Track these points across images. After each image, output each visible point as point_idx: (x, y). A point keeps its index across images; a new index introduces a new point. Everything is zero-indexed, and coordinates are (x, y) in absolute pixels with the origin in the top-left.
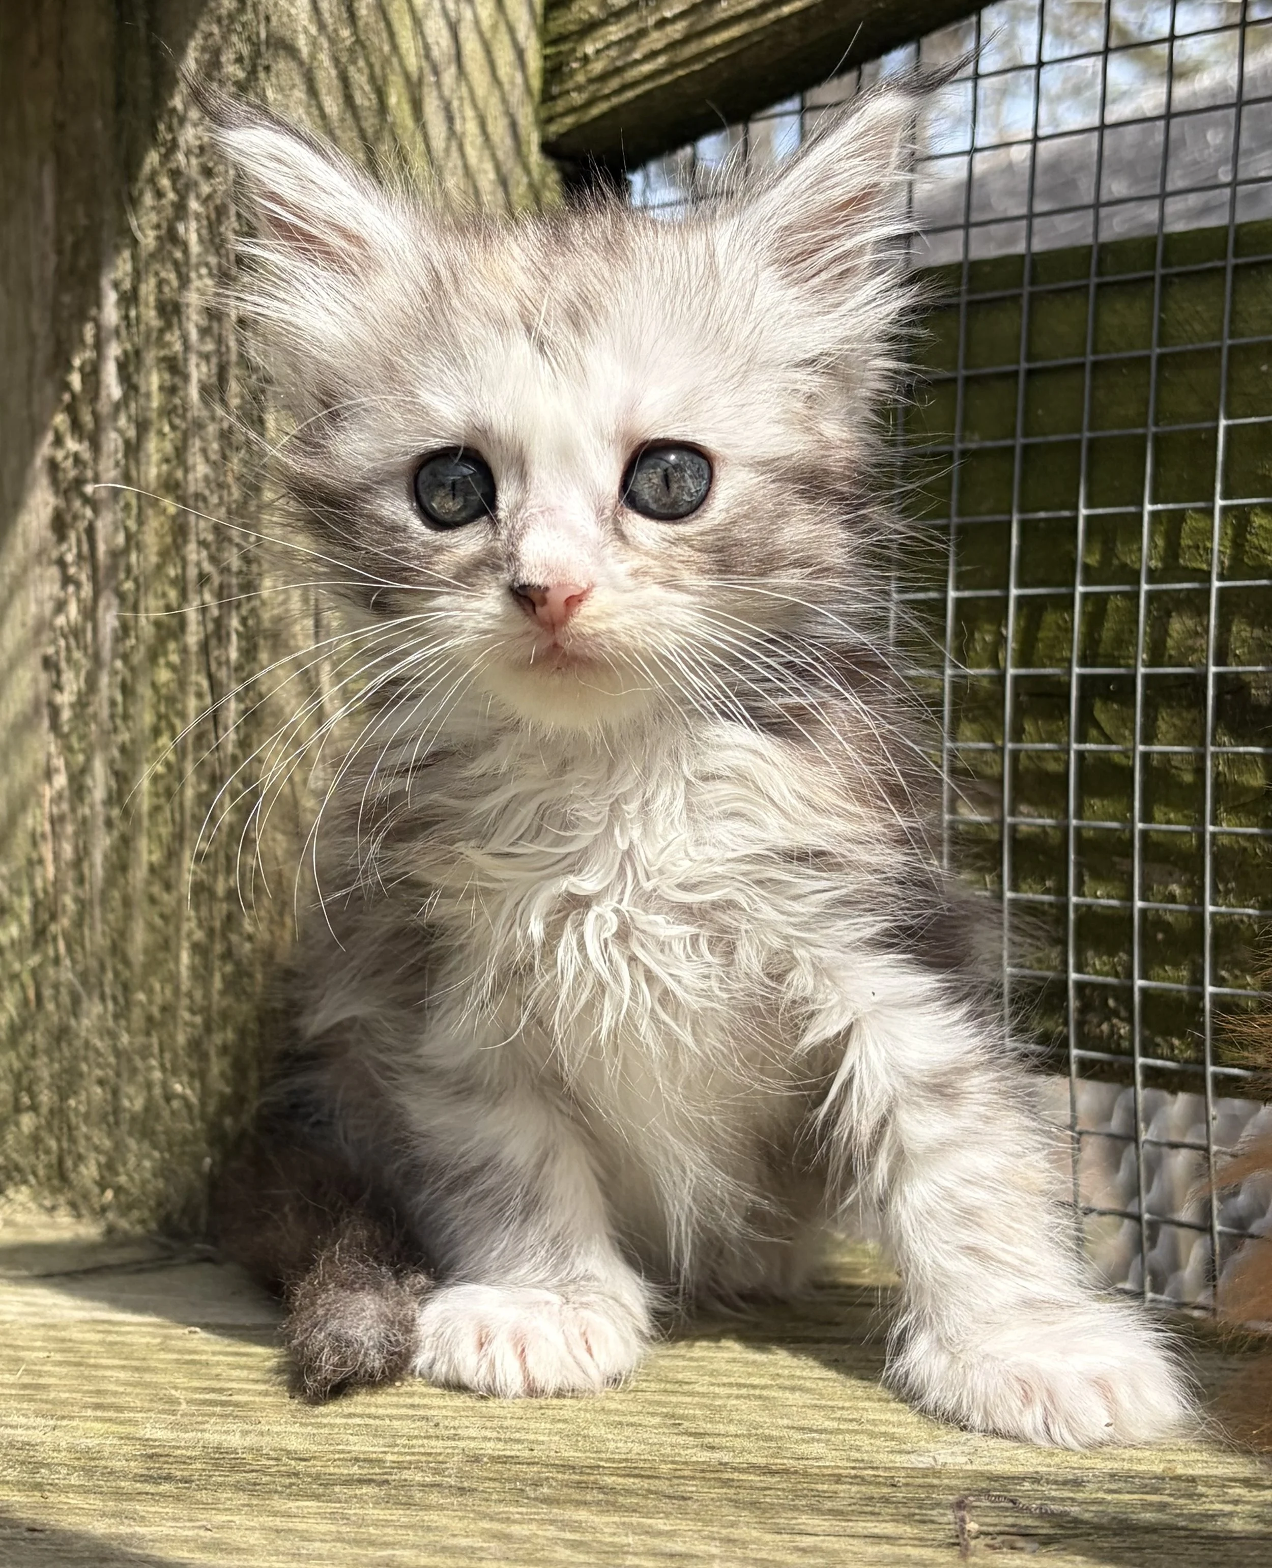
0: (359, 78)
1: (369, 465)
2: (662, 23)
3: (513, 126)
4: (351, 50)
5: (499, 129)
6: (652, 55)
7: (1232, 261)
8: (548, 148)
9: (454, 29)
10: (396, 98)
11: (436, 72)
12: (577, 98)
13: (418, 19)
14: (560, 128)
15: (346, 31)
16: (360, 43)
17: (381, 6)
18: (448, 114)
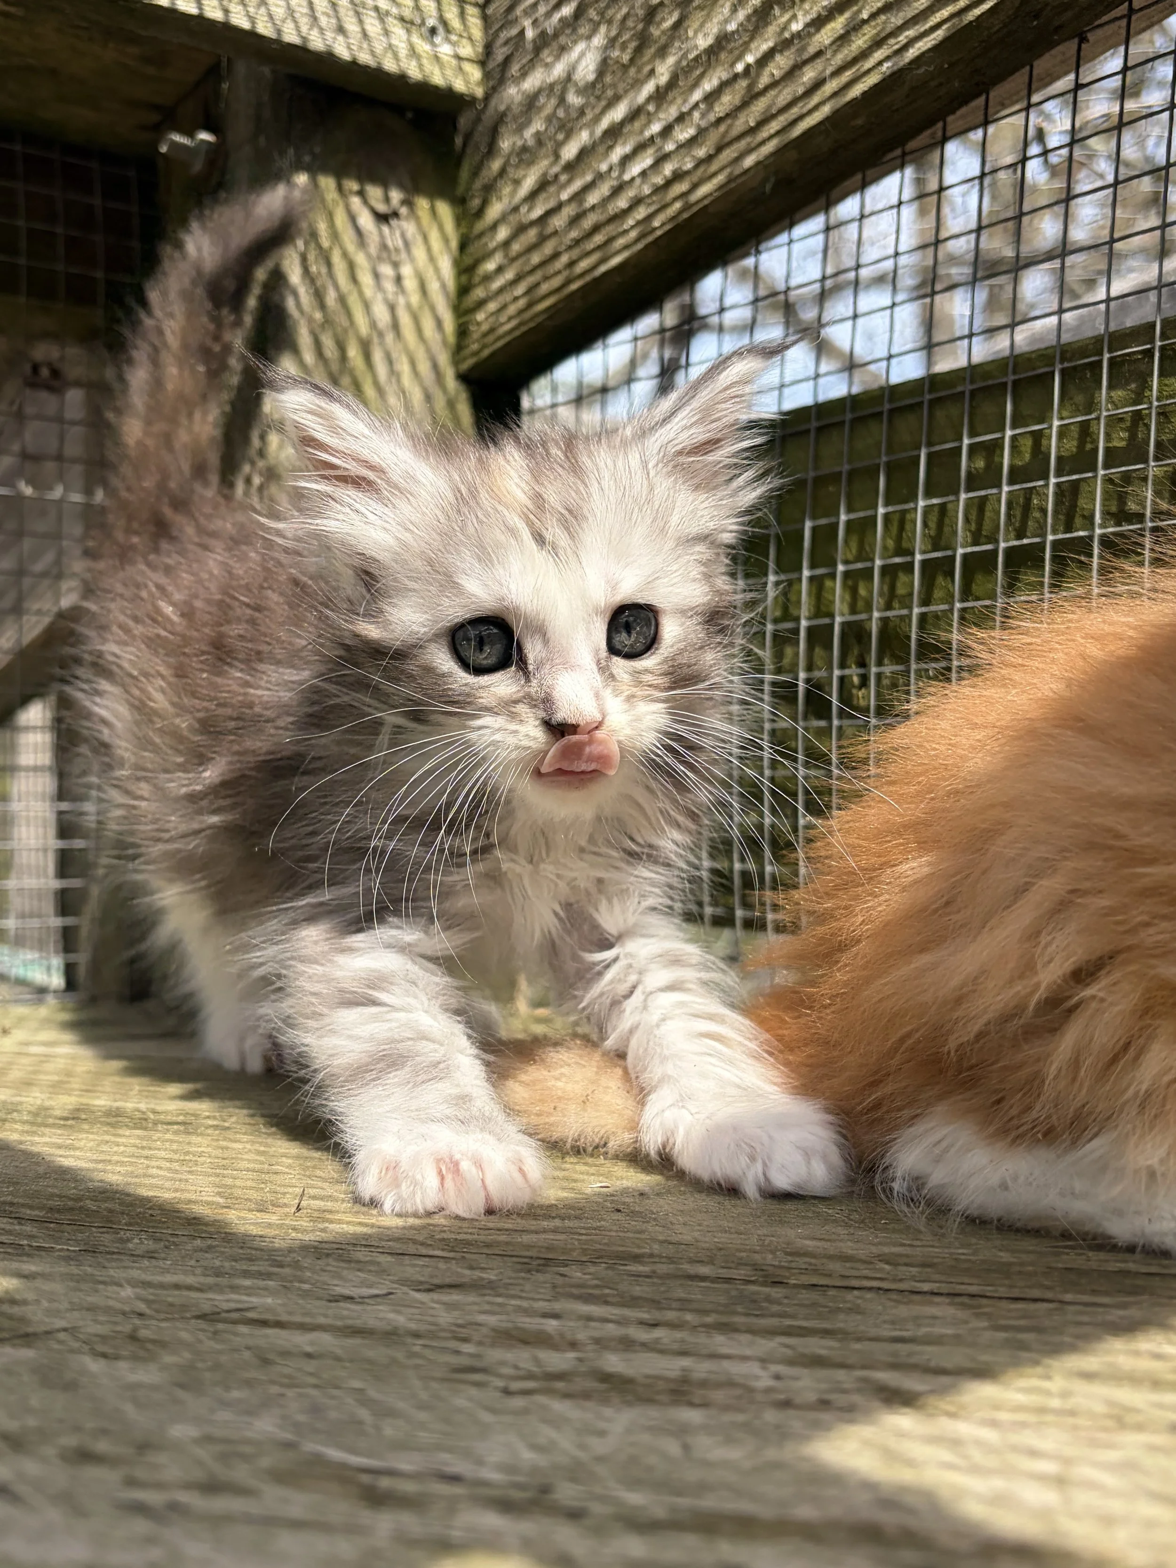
0: (328, 342)
1: (423, 630)
2: (516, 299)
3: (435, 367)
4: (322, 326)
5: (424, 367)
6: (510, 319)
7: (928, 397)
8: (464, 378)
9: (392, 308)
10: (353, 352)
11: (381, 335)
12: (475, 347)
13: (367, 306)
14: (465, 366)
15: (318, 315)
16: (328, 322)
17: (342, 300)
18: (390, 361)
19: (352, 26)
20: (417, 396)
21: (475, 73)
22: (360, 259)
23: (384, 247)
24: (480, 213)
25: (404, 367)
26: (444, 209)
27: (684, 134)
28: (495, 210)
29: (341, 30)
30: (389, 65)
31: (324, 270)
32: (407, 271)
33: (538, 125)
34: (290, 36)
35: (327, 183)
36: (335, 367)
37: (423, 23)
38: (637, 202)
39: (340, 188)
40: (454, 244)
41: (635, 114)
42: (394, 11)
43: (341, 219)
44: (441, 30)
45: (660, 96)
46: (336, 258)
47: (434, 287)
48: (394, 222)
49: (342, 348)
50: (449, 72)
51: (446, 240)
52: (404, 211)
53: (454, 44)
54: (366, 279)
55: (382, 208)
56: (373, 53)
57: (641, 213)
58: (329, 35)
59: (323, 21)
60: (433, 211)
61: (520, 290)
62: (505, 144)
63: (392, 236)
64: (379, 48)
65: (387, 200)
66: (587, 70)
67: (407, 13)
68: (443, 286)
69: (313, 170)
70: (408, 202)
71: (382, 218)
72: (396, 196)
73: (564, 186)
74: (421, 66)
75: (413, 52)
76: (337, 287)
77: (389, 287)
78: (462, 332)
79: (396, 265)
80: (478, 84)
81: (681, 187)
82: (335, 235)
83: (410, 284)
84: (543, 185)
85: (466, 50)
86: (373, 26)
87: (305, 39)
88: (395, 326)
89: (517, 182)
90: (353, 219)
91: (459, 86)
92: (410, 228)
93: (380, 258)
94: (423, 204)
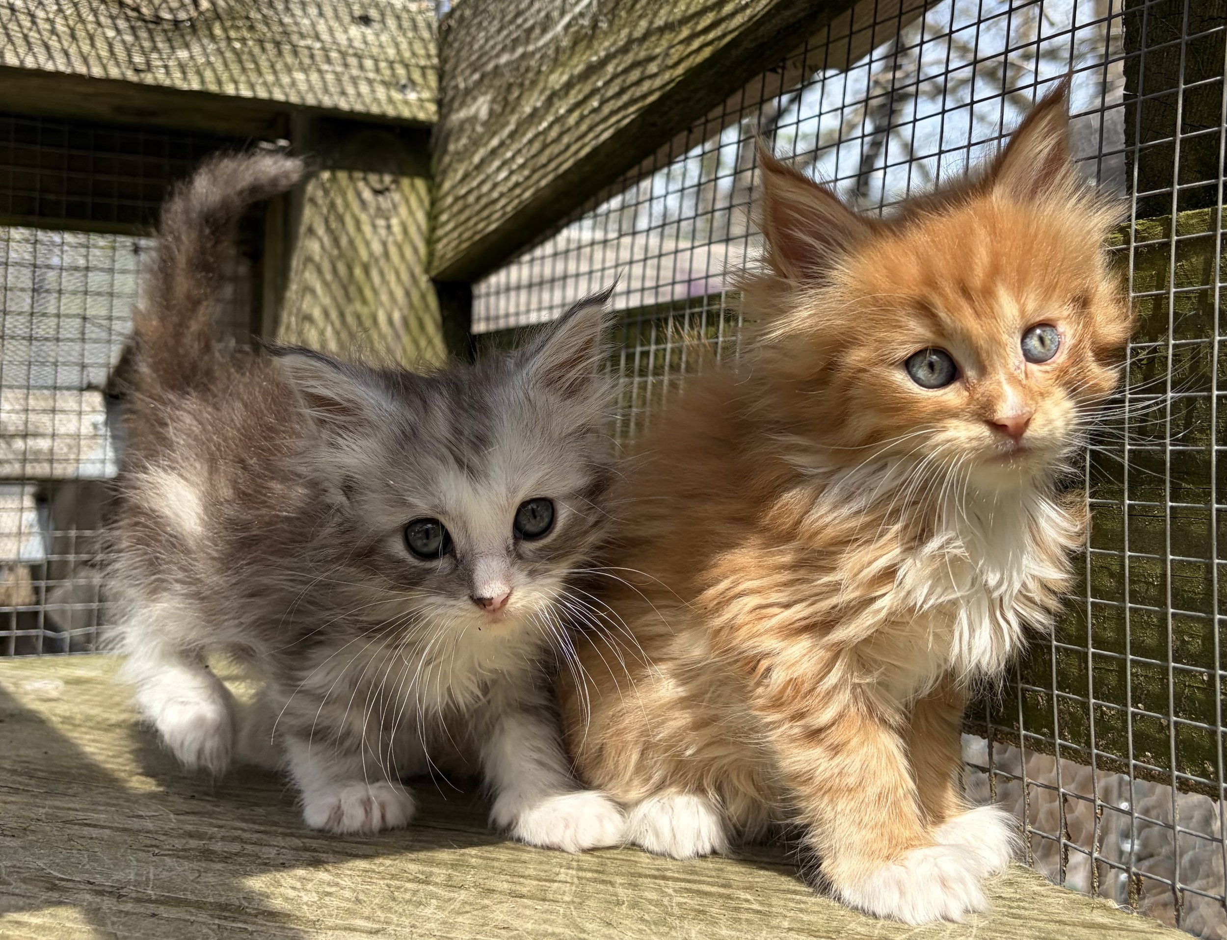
0: (342, 268)
3: (413, 275)
4: (339, 258)
5: (405, 276)
8: (433, 280)
9: (384, 244)
10: (358, 272)
11: (377, 260)
12: (439, 262)
13: (367, 244)
14: (434, 273)
15: (335, 252)
16: (341, 255)
17: (351, 242)
18: (382, 274)
19: (351, 90)
20: (399, 294)
21: (432, 108)
22: (363, 217)
23: (379, 209)
24: (440, 186)
25: (392, 278)
26: (420, 184)
27: (520, 161)
28: (447, 185)
29: (343, 93)
30: (375, 109)
31: (340, 226)
32: (394, 221)
33: (464, 141)
34: (311, 100)
35: (342, 176)
36: (345, 280)
37: (397, 83)
38: (502, 195)
39: (351, 178)
40: (427, 202)
41: (502, 144)
42: (379, 78)
43: (351, 195)
44: (410, 85)
45: (512, 135)
46: (348, 219)
47: (413, 230)
48: (387, 194)
49: (350, 268)
50: (415, 110)
51: (421, 201)
52: (393, 187)
53: (418, 92)
54: (367, 229)
55: (378, 186)
56: (364, 103)
57: (503, 202)
58: (336, 98)
59: (332, 89)
60: (413, 186)
61: (455, 234)
62: (452, 147)
63: (384, 202)
64: (368, 100)
65: (381, 181)
66: (484, 113)
67: (387, 78)
68: (419, 228)
69: (333, 169)
70: (395, 181)
71: (377, 192)
72: (387, 179)
73: (474, 178)
74: (396, 108)
75: (390, 100)
76: (347, 234)
77: (383, 232)
78: (431, 254)
79: (387, 219)
80: (435, 113)
81: (518, 191)
82: (347, 205)
83: (396, 228)
84: (466, 176)
85: (426, 95)
86: (364, 88)
87: (320, 102)
88: (386, 254)
89: (456, 171)
90: (359, 195)
91: (421, 116)
92: (397, 197)
93: (376, 216)
94: (405, 182)
